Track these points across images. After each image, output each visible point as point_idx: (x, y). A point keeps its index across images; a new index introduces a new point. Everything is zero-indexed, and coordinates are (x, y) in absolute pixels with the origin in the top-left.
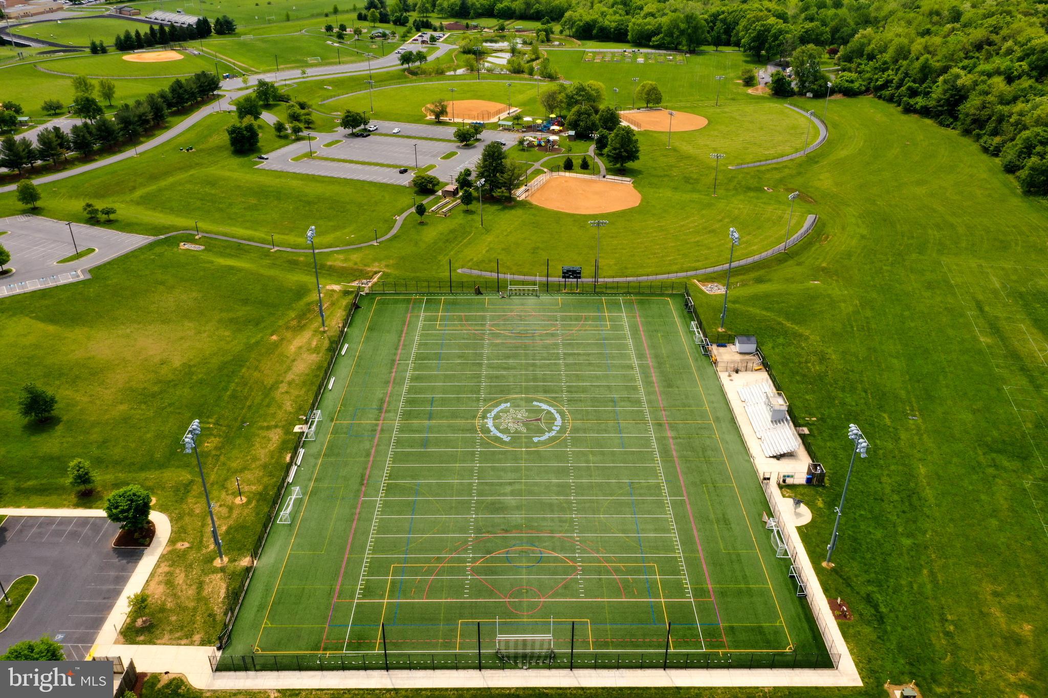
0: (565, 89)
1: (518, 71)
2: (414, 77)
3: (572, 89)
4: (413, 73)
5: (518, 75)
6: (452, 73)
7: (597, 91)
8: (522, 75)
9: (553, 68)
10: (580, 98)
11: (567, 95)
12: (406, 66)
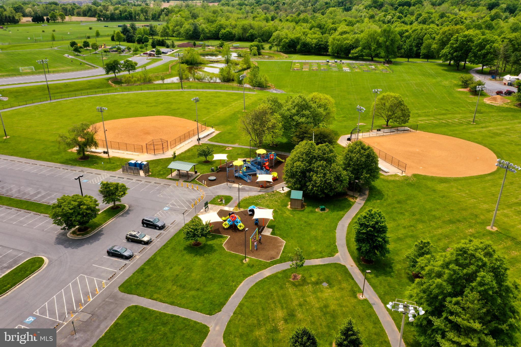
0: (280, 106)
1: (227, 79)
2: (117, 86)
3: (289, 105)
4: (117, 81)
5: (227, 84)
6: (160, 82)
7: (325, 107)
8: (230, 84)
9: (262, 76)
10: (303, 120)
11: (283, 116)
12: (112, 75)
